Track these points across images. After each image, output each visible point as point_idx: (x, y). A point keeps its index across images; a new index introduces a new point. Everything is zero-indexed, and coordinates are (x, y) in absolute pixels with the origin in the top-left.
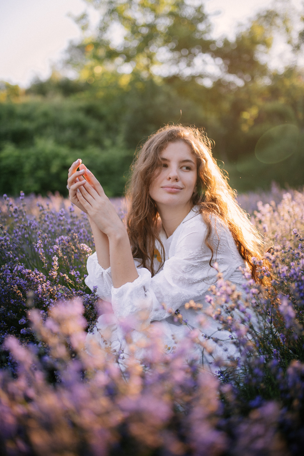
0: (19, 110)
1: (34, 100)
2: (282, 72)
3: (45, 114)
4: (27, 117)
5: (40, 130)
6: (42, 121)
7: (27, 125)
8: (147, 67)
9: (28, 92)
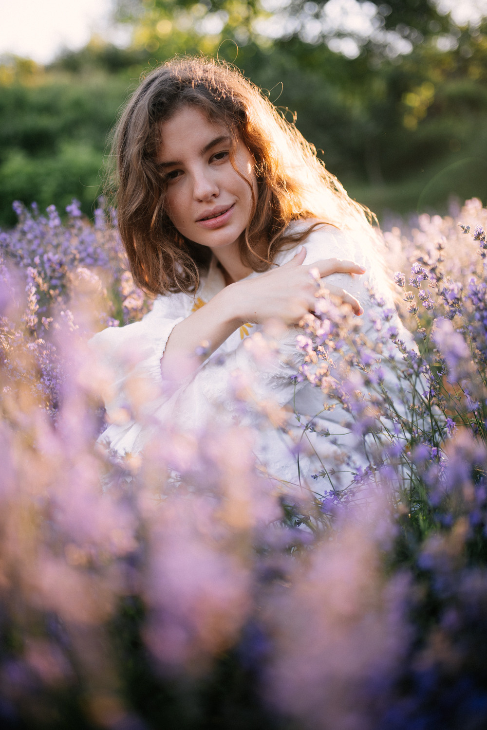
0: (34, 98)
2: (476, 26)
3: (77, 104)
4: (48, 108)
5: (70, 130)
6: (69, 115)
7: (46, 122)
8: (247, 21)
9: (50, 69)
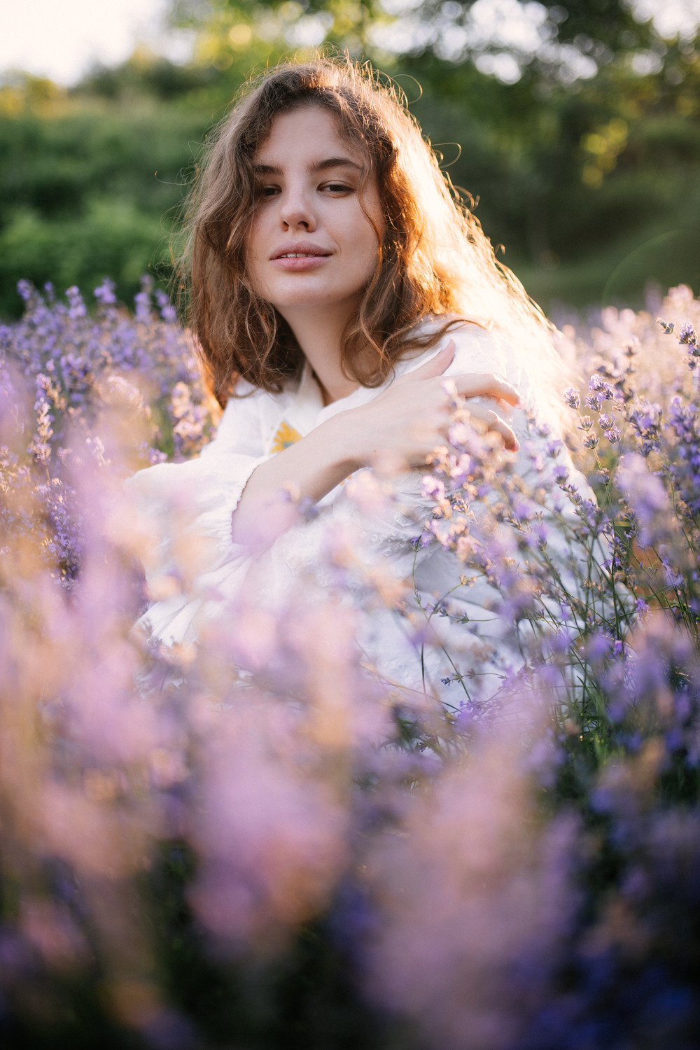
1: (91, 109)
2: (690, 39)
3: (114, 144)
4: (71, 149)
5: (103, 182)
6: (102, 160)
7: (69, 170)
8: (360, 27)
9: (75, 92)
